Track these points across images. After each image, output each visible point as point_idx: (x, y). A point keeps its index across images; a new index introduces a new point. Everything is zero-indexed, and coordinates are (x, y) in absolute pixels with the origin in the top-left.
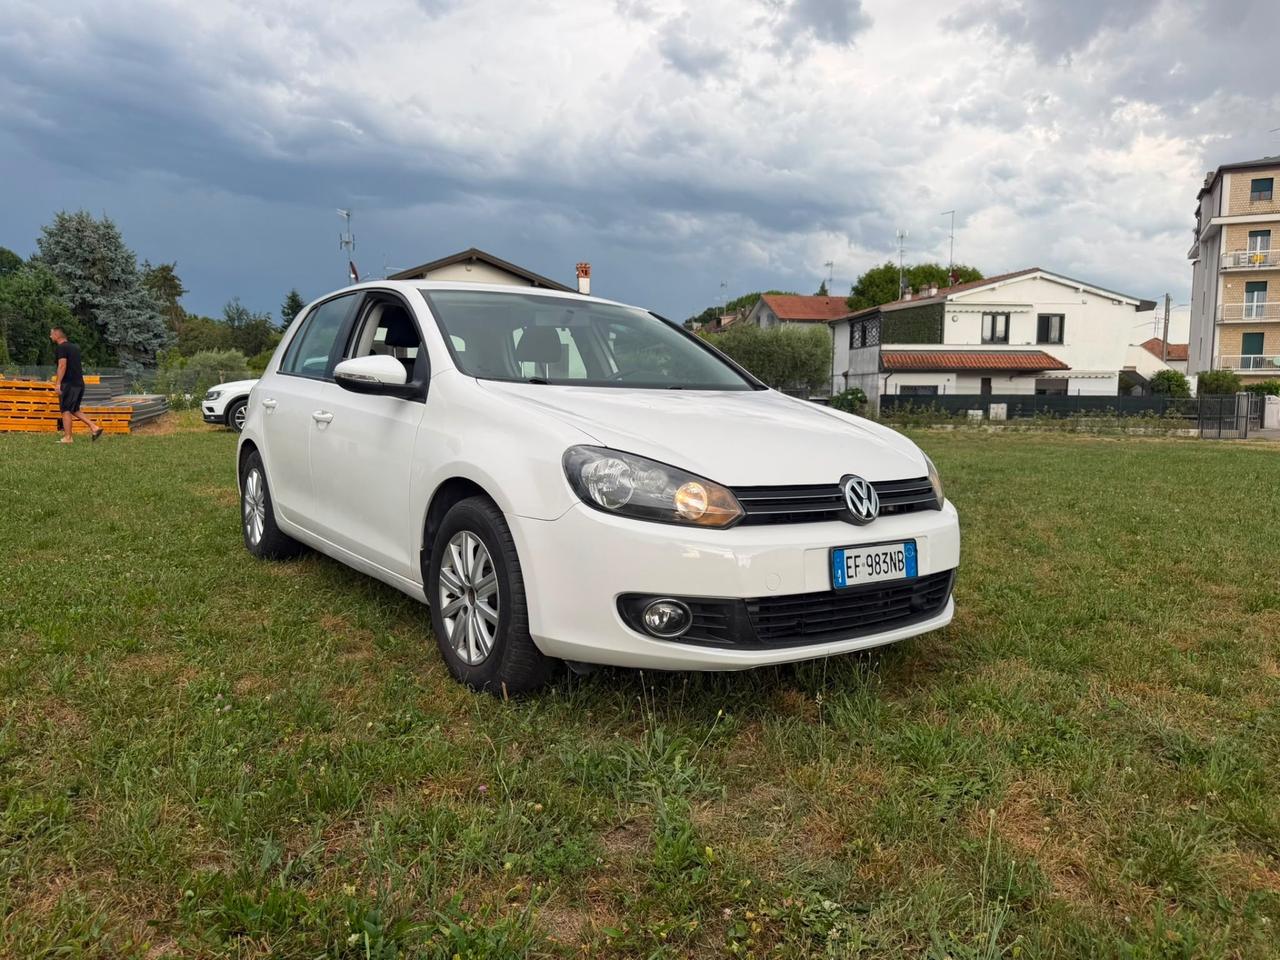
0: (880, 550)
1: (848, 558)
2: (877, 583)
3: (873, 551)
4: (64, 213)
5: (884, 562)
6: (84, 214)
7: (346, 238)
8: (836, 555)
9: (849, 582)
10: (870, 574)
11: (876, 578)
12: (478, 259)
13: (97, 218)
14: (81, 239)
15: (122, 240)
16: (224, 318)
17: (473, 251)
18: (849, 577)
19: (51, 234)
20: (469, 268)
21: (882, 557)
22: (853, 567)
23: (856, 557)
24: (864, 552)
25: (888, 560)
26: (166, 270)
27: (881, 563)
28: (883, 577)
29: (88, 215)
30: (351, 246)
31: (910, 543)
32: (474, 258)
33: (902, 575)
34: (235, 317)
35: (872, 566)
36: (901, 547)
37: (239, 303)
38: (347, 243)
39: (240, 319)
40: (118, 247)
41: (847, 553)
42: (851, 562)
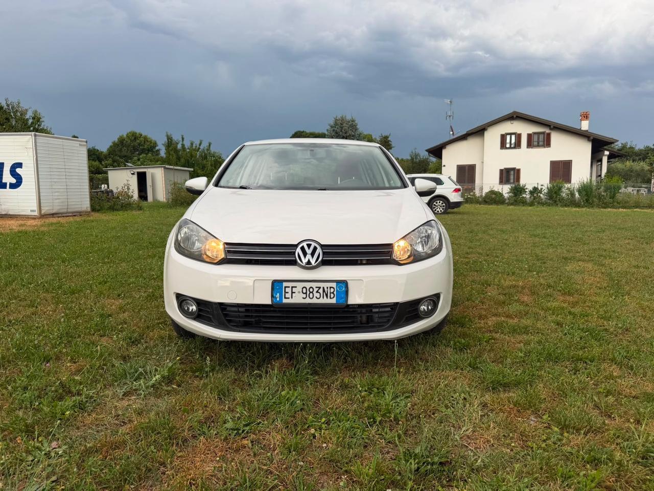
0: (314, 285)
1: (285, 287)
2: (310, 304)
3: (308, 285)
4: (337, 117)
5: (317, 292)
6: (344, 117)
7: (449, 114)
8: (276, 285)
9: (285, 301)
10: (305, 298)
11: (308, 301)
12: (517, 117)
13: (349, 118)
14: (342, 128)
15: (358, 127)
16: (409, 158)
17: (515, 112)
18: (285, 298)
19: (332, 127)
20: (512, 122)
21: (316, 290)
22: (290, 293)
23: (292, 287)
24: (300, 286)
25: (321, 291)
26: (386, 137)
27: (314, 292)
28: (315, 301)
29: (345, 117)
30: (452, 117)
31: (343, 284)
32: (515, 116)
33: (334, 301)
34: (414, 157)
35: (306, 293)
36: (334, 285)
37: (416, 150)
38: (450, 116)
39: (416, 158)
40: (356, 129)
41: (285, 284)
42: (287, 290)
